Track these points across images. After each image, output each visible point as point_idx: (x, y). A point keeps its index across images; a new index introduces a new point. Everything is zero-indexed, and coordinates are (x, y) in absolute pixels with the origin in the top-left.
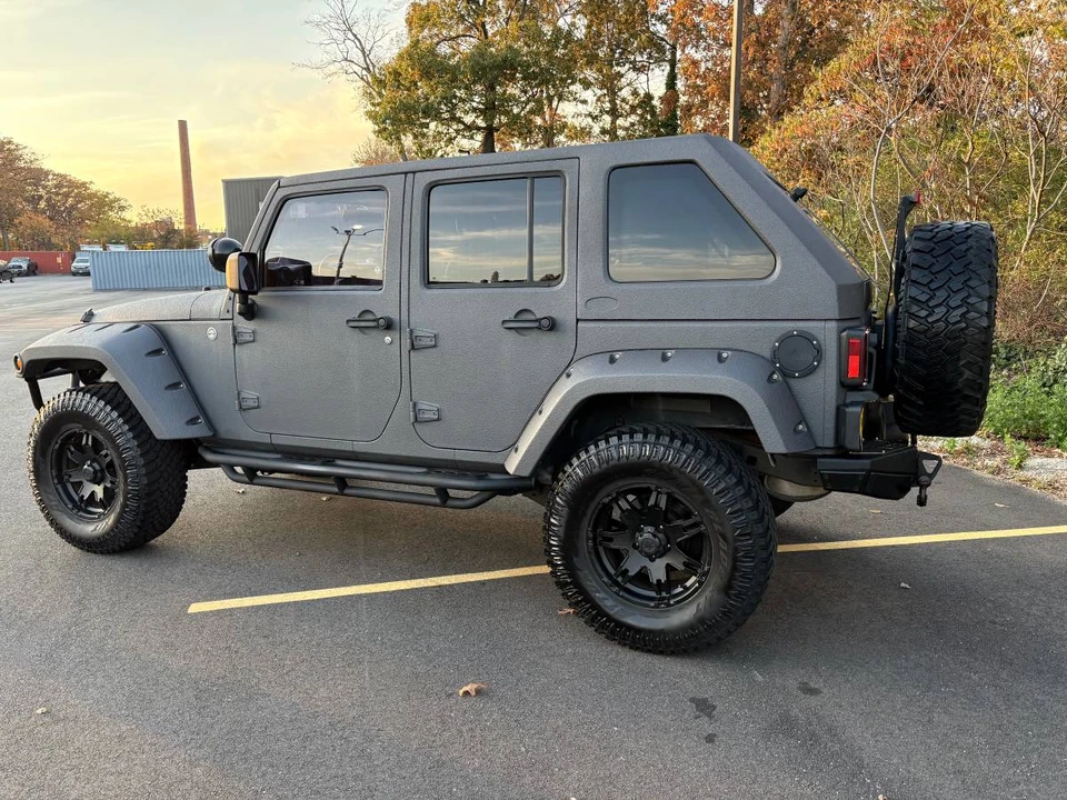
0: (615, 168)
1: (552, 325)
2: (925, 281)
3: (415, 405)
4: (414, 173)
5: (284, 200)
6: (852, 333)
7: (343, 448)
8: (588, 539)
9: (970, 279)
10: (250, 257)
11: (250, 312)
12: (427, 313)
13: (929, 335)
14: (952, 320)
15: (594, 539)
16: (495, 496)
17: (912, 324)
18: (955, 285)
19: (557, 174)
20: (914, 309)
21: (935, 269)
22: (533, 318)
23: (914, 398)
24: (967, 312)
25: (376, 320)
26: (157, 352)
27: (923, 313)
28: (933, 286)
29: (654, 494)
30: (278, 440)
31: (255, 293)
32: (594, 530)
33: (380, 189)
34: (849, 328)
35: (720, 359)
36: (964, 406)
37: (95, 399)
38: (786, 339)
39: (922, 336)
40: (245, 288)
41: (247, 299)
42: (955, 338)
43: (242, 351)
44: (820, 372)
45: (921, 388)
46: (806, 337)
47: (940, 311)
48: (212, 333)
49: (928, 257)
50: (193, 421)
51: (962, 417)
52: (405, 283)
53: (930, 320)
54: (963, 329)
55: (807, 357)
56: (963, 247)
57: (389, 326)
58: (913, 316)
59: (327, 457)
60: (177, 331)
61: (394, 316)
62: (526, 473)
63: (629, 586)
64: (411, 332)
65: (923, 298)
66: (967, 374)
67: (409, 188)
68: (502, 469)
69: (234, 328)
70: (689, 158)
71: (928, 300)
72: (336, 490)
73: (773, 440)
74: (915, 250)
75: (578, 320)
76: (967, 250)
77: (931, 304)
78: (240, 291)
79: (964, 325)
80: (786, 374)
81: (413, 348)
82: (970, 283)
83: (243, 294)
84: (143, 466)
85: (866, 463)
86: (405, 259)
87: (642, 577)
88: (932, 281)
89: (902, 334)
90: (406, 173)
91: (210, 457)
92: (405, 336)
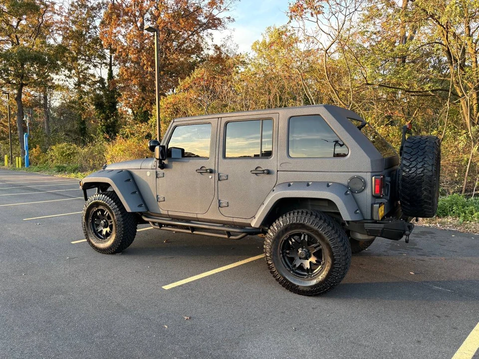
0: (292, 117)
1: (269, 172)
2: (408, 158)
3: (219, 201)
4: (221, 118)
5: (175, 127)
6: (377, 177)
7: (193, 216)
8: (280, 254)
9: (425, 157)
10: (163, 147)
11: (162, 166)
12: (224, 168)
13: (410, 178)
14: (418, 173)
15: (283, 253)
16: (247, 235)
17: (404, 174)
18: (420, 160)
19: (270, 119)
20: (404, 168)
21: (412, 154)
22: (261, 169)
23: (406, 202)
24: (424, 170)
25: (207, 170)
26: (129, 180)
27: (407, 170)
28: (411, 160)
29: (303, 235)
30: (170, 213)
31: (164, 160)
32: (282, 250)
33: (209, 123)
34: (376, 175)
35: (328, 186)
36: (425, 205)
37: (106, 196)
38: (352, 179)
39: (407, 178)
40: (161, 158)
41: (161, 162)
42: (420, 179)
43: (159, 180)
44: (365, 191)
45: (408, 198)
46: (360, 178)
47: (414, 169)
48: (148, 173)
49: (410, 149)
50: (140, 206)
51: (425, 210)
52: (217, 157)
53: (410, 172)
54: (422, 176)
55: (360, 186)
56: (424, 145)
57: (211, 172)
58: (404, 171)
59: (188, 220)
60: (136, 173)
61: (213, 168)
62: (258, 226)
63: (297, 271)
64: (219, 174)
65: (408, 164)
66: (425, 193)
67: (219, 123)
68: (250, 225)
69: (156, 172)
70: (318, 113)
71: (410, 165)
72: (190, 232)
73: (346, 216)
74: (406, 146)
75: (278, 171)
76: (425, 147)
77: (411, 166)
78: (159, 159)
79: (422, 174)
80: (352, 192)
81: (219, 180)
82: (425, 159)
83: (160, 160)
84: (122, 221)
85: (382, 226)
86: (217, 149)
87: (301, 267)
88: (411, 158)
89: (400, 178)
90: (218, 118)
91: (146, 219)
92: (217, 175)
